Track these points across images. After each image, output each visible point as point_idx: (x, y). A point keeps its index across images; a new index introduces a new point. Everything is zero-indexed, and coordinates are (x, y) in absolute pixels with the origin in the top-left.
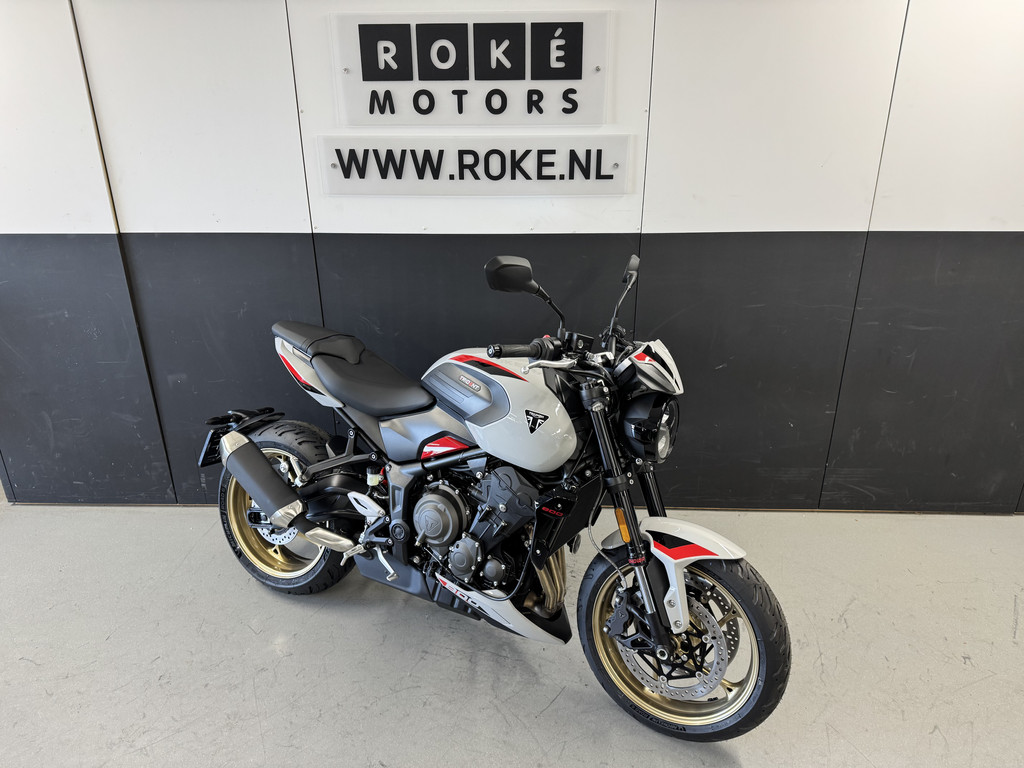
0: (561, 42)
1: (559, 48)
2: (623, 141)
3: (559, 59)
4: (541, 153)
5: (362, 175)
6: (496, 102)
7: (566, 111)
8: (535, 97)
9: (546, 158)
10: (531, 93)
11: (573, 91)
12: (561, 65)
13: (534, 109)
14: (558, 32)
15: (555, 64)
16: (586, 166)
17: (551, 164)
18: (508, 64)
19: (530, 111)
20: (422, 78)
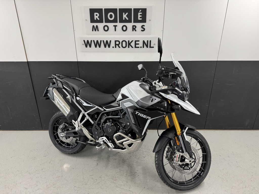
0: (141, 13)
1: (140, 15)
3: (140, 18)
4: (136, 41)
5: (90, 46)
6: (124, 28)
7: (142, 31)
8: (134, 27)
10: (133, 26)
11: (144, 26)
12: (141, 19)
13: (134, 30)
14: (140, 11)
15: (139, 19)
16: (147, 44)
17: (138, 44)
18: (127, 19)
19: (133, 31)
20: (106, 22)
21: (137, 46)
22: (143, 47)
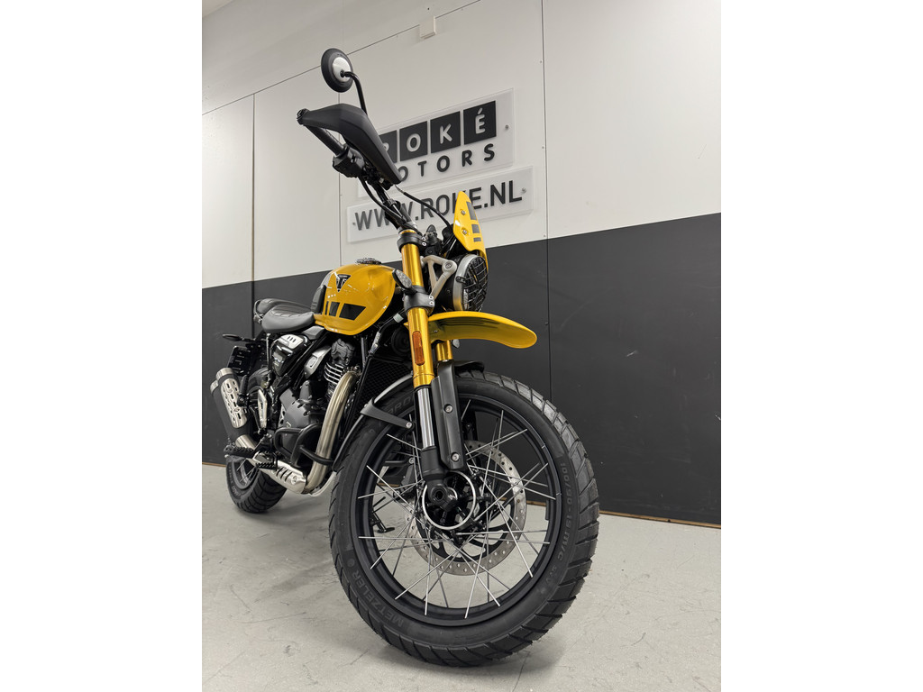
0: (483, 117)
1: (480, 120)
2: (527, 173)
3: (481, 128)
4: (471, 192)
5: (368, 227)
6: (443, 165)
7: (486, 159)
8: (467, 155)
9: (475, 195)
10: (464, 153)
11: (491, 145)
12: (483, 131)
13: (467, 163)
14: (479, 113)
15: (478, 131)
16: (504, 194)
17: (479, 198)
18: (450, 139)
19: (464, 165)
20: (403, 159)
21: (477, 203)
22: (492, 204)
